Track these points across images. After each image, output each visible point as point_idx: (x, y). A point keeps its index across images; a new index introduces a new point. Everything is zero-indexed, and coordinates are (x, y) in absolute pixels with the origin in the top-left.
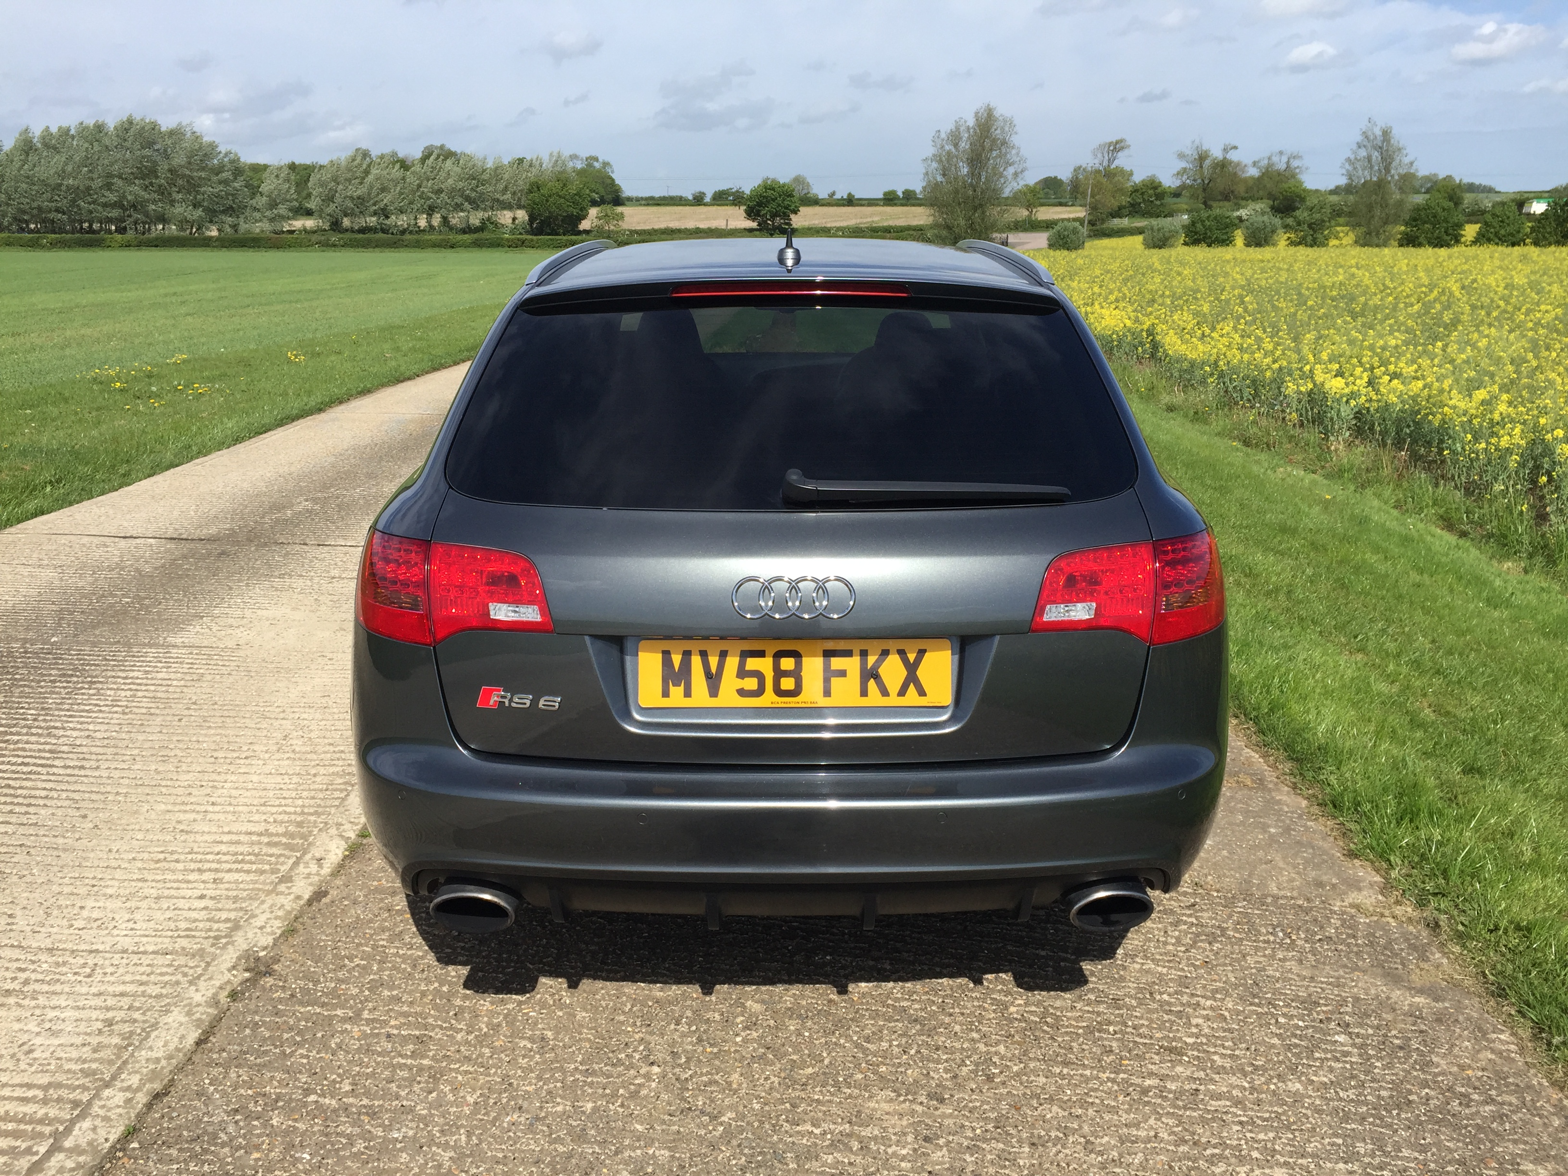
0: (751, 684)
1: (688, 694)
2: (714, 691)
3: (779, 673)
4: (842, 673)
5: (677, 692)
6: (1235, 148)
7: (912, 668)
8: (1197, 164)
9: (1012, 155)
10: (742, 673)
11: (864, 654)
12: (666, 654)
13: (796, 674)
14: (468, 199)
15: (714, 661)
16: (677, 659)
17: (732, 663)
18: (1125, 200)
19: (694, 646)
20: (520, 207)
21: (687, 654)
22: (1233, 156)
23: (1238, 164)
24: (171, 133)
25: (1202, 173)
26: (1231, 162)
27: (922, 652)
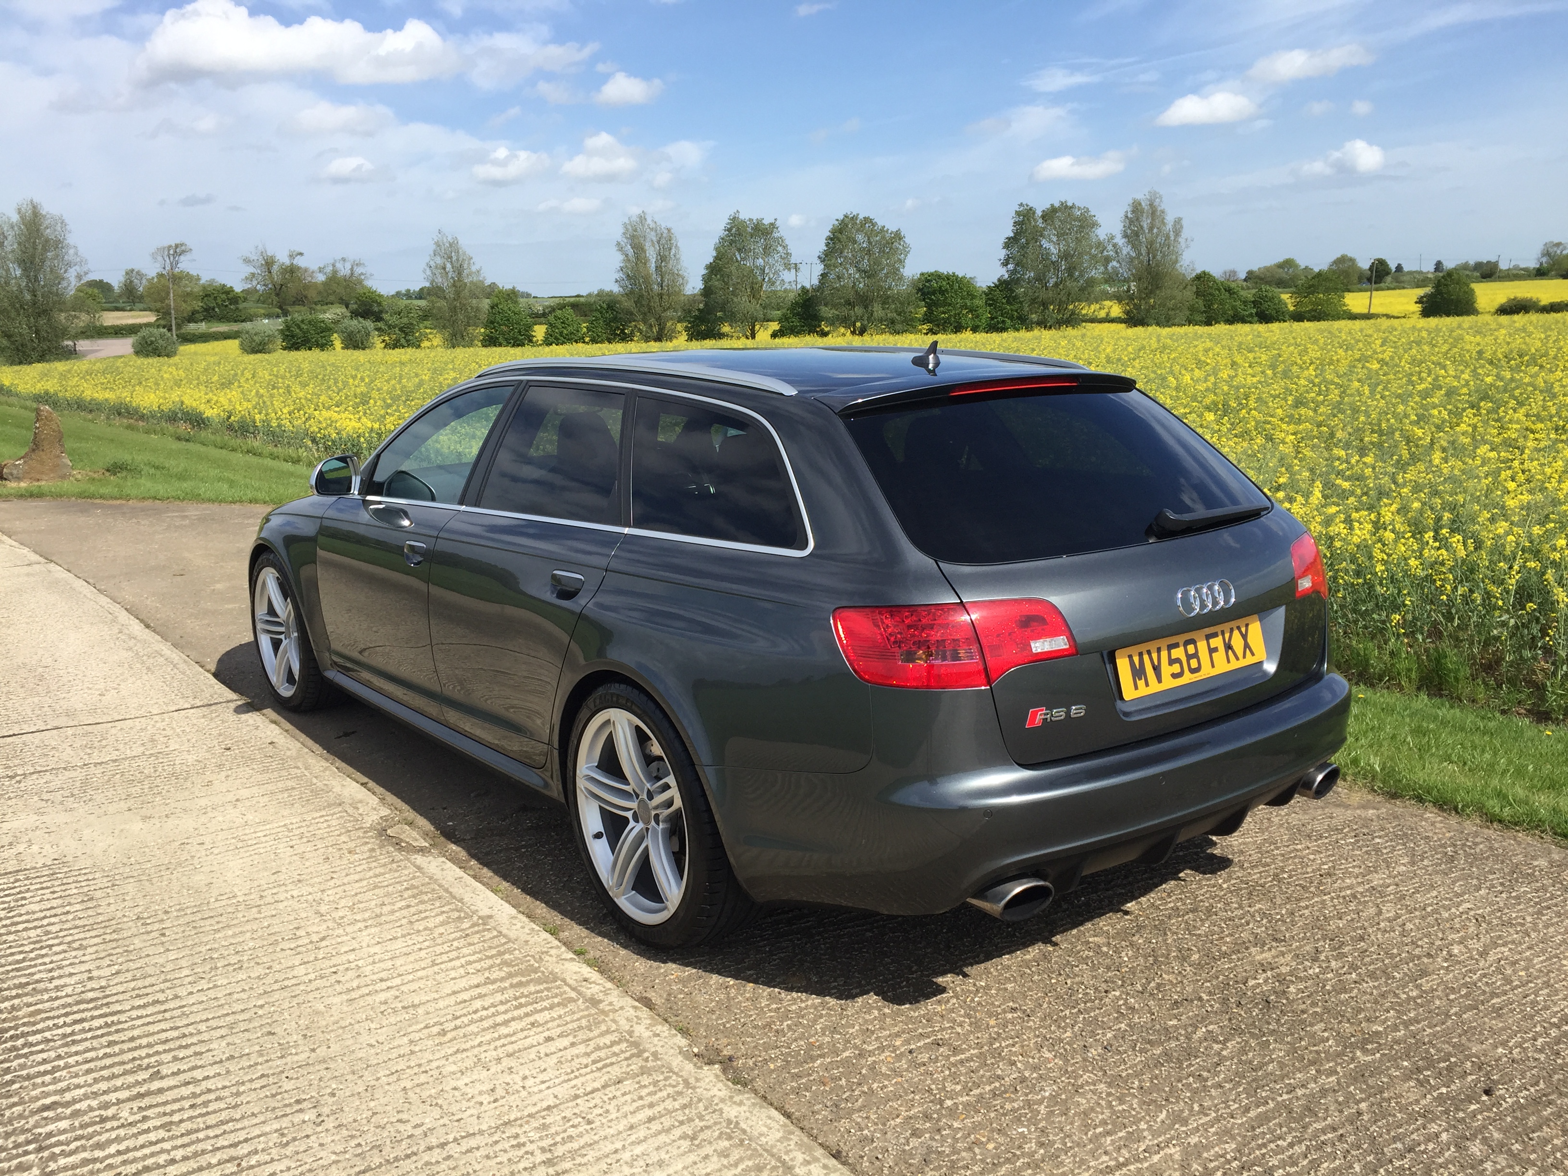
0: (1176, 668)
1: (1147, 685)
2: (1159, 680)
3: (1189, 657)
4: (1215, 650)
5: (1141, 683)
6: (301, 254)
7: (1244, 637)
8: (264, 269)
9: (70, 255)
10: (1172, 662)
11: (1223, 633)
12: (1130, 657)
13: (1195, 655)
15: (1155, 656)
16: (1136, 659)
17: (1164, 654)
18: (198, 305)
19: (1143, 647)
21: (1141, 655)
22: (300, 262)
23: (306, 270)
25: (271, 278)
26: (299, 268)
27: (1247, 625)
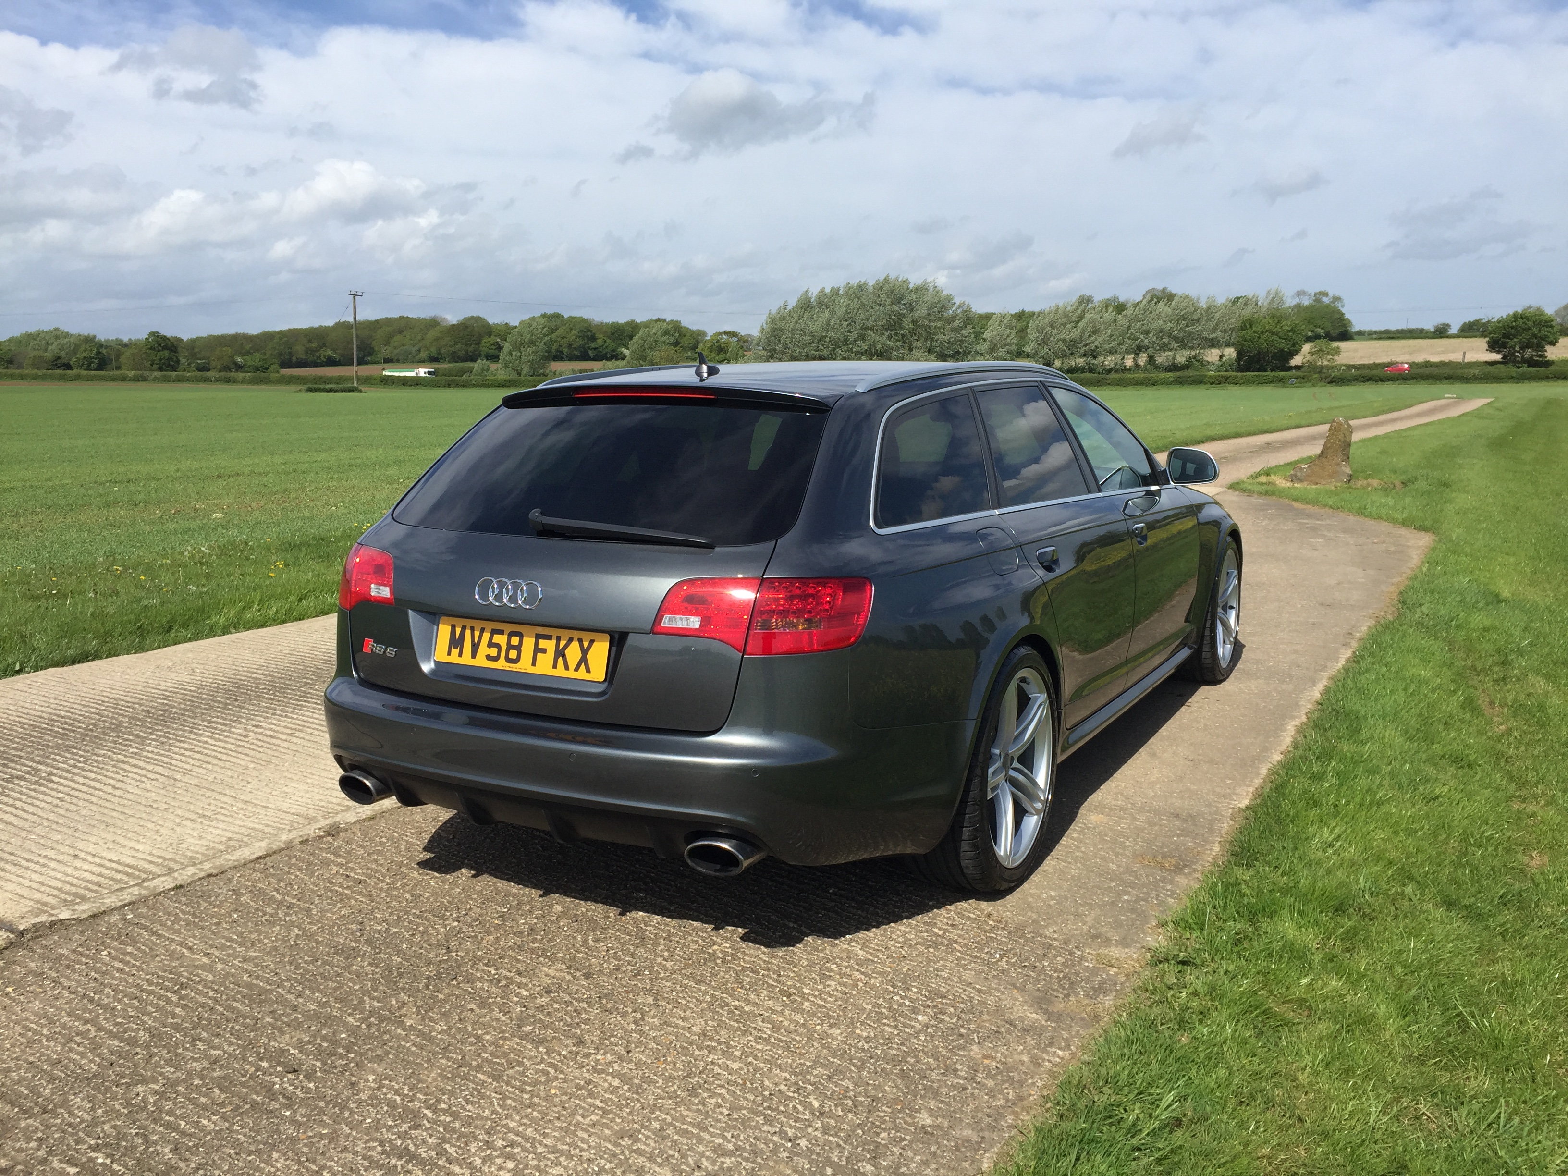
0: (494, 652)
1: (460, 655)
2: (474, 656)
3: (510, 647)
4: (544, 651)
5: (455, 652)
7: (585, 652)
10: (491, 645)
11: (559, 639)
12: (454, 627)
13: (519, 648)
14: (1176, 339)
15: (477, 634)
16: (458, 631)
17: (486, 636)
19: (469, 623)
20: (1228, 345)
21: (464, 628)
24: (917, 289)
27: (592, 642)
